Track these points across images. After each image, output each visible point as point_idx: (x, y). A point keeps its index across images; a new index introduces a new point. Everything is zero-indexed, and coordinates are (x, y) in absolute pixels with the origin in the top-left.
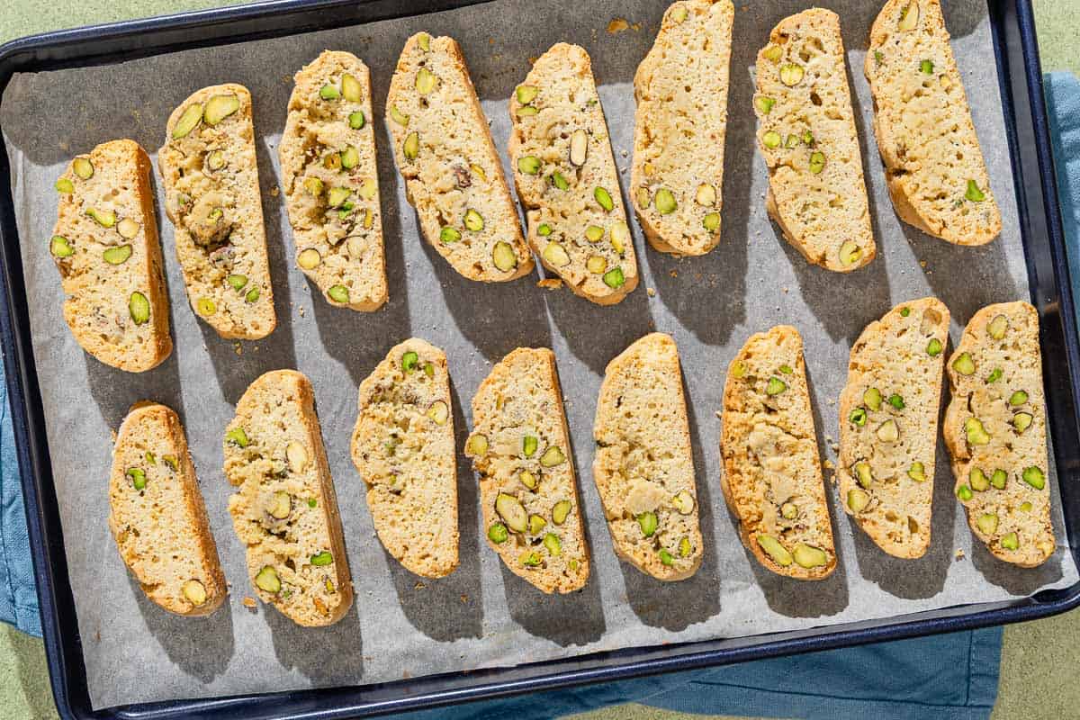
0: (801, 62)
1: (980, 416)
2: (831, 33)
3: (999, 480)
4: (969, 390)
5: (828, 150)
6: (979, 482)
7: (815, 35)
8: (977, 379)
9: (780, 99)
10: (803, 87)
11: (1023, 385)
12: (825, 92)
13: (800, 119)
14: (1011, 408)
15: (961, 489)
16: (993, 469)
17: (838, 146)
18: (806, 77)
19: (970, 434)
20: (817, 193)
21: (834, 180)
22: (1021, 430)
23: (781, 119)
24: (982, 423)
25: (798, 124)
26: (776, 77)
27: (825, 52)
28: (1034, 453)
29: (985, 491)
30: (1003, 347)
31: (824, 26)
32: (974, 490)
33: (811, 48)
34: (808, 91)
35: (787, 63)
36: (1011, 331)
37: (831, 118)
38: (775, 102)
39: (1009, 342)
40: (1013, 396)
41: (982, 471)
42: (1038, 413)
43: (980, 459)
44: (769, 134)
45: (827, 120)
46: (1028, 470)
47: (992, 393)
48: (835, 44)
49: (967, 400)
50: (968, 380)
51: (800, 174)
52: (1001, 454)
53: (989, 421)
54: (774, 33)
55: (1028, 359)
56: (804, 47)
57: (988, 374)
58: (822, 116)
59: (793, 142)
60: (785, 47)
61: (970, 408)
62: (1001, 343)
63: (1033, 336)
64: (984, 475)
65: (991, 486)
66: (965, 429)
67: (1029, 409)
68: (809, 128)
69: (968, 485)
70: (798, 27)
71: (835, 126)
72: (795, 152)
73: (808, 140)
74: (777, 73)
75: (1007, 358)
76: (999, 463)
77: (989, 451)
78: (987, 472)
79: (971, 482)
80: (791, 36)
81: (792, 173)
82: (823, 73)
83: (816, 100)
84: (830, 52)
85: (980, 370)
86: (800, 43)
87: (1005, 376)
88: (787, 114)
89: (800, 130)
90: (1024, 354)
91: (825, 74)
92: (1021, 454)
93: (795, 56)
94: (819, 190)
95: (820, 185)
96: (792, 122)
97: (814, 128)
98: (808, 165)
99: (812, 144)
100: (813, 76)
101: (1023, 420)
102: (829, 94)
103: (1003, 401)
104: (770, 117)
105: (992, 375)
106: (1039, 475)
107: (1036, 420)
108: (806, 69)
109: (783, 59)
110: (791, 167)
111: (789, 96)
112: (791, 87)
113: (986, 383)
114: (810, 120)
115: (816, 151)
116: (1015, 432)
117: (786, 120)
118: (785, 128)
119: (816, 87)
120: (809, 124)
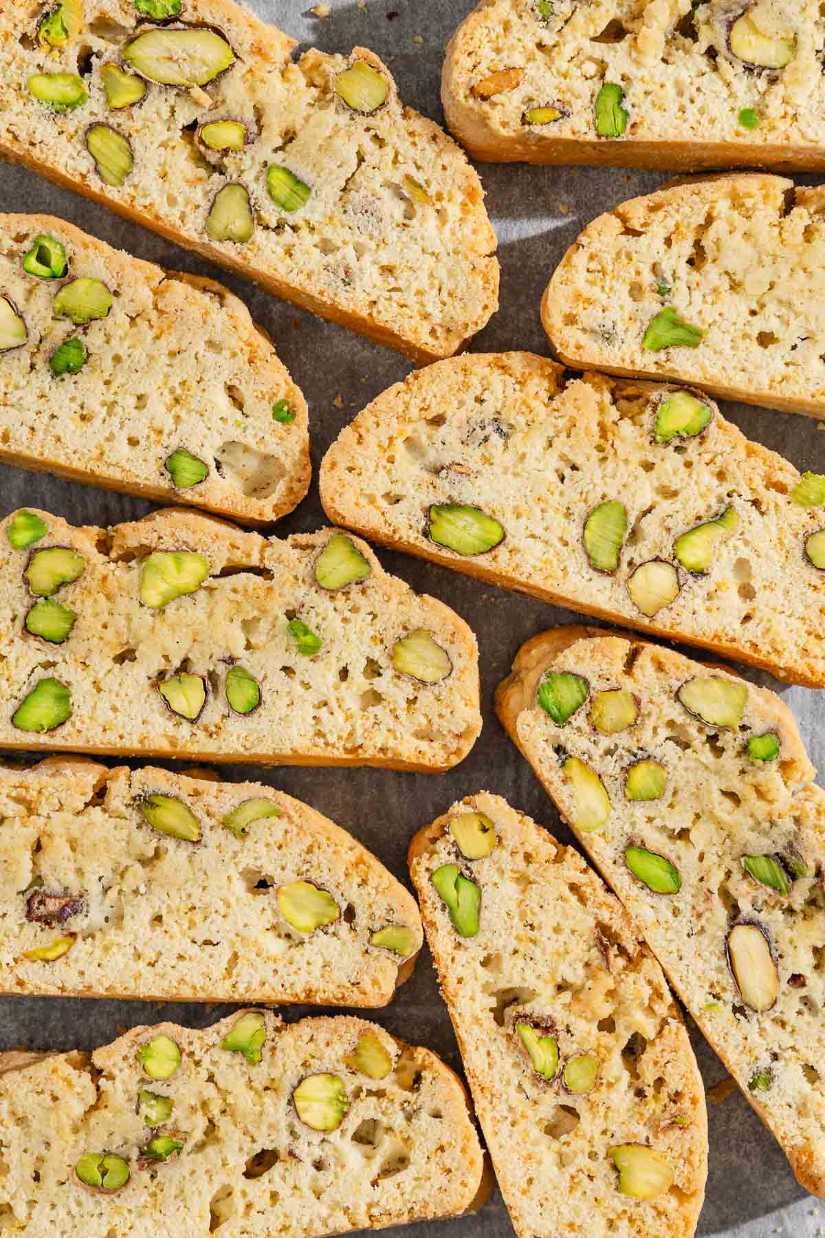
0: (352, 1124)
1: (210, 590)
2: (421, 1194)
3: (47, 620)
4: (277, 569)
5: (136, 1196)
6: (49, 569)
7: (416, 1156)
8: (302, 593)
9: (261, 1074)
10: (293, 1133)
11: (275, 707)
12: (279, 1186)
13: (212, 1124)
14: (221, 669)
15: (38, 524)
16: (77, 608)
17: (147, 1222)
18: (316, 1138)
19: (168, 560)
20: (29, 1173)
21: (62, 1212)
22: (163, 689)
23: (211, 1079)
24: (191, 594)
25: (201, 1123)
26: (315, 1064)
27: (374, 1184)
28: (104, 714)
29: (27, 582)
30: (373, 669)
31: (440, 1180)
32: (32, 553)
33: (387, 1146)
34: (282, 1142)
35: (350, 1089)
36: (409, 691)
37: (216, 1201)
38: (252, 1063)
39: (383, 684)
40: (253, 679)
41: (74, 581)
42: (201, 735)
43: (105, 578)
44: (174, 1052)
45: (209, 1192)
46: (64, 693)
47: (263, 626)
48: (394, 1207)
49: (255, 561)
50: (302, 570)
51: (76, 1130)
52: (109, 634)
53: (196, 612)
54: (421, 1053)
55: (335, 725)
56: (389, 1129)
57: (311, 621)
58: (220, 1179)
59: (154, 1111)
60: (388, 1084)
61: (229, 571)
62: (383, 662)
63: (391, 743)
64: (63, 584)
65: (37, 597)
66: (183, 550)
67: (213, 715)
68: (188, 1147)
69: (46, 541)
70: (437, 1115)
71: (195, 1211)
72: (129, 1116)
73: (160, 1146)
74: (327, 1065)
75: (344, 674)
76: (89, 624)
77: (123, 604)
78: (69, 594)
79: (50, 549)
80: (411, 1097)
81: (78, 1109)
82: (324, 1178)
83: (261, 1162)
84: (376, 1194)
85: (322, 603)
86: (399, 1120)
87: (301, 663)
88: (223, 1093)
89: (184, 1126)
90: (348, 718)
91: (322, 1183)
92: (107, 683)
93: (365, 1109)
94: (37, 1178)
95: (50, 1182)
96: (205, 1105)
97: (187, 1161)
98: (99, 1150)
99: (150, 1158)
100: (317, 1153)
101: (187, 697)
102: (274, 1196)
103: (240, 651)
104: (217, 1054)
105: (306, 632)
106: (46, 723)
107: (186, 728)
108: (335, 1137)
109: (360, 1080)
110: (94, 1108)
111: (268, 1098)
112: (291, 1101)
113: (291, 615)
114: (210, 1150)
115: (134, 1165)
116: (162, 675)
117: (210, 1090)
118: (189, 1090)
119: (291, 1162)
120: (200, 1147)
